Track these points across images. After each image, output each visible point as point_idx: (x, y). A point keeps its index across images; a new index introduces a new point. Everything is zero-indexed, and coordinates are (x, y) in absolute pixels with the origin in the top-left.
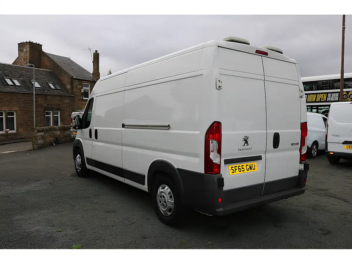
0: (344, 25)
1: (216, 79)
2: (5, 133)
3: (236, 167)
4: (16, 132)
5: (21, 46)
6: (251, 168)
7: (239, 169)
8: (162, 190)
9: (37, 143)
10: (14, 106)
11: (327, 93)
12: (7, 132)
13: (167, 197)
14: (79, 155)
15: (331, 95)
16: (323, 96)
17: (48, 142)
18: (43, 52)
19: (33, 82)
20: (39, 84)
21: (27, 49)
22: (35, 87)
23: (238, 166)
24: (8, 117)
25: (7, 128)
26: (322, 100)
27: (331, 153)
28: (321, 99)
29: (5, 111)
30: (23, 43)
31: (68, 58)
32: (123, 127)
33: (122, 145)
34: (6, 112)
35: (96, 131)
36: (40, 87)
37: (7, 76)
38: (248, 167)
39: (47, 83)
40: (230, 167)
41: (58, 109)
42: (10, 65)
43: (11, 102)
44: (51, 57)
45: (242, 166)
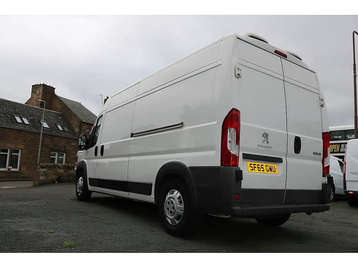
0: (355, 72)
1: (236, 66)
2: (7, 170)
3: (256, 165)
4: (18, 170)
5: (35, 87)
6: (271, 169)
7: (258, 168)
8: (171, 195)
9: (39, 179)
10: (20, 144)
11: (341, 144)
12: (9, 169)
13: (176, 202)
14: (81, 178)
15: (345, 145)
16: (336, 146)
17: (50, 180)
18: (56, 95)
19: (42, 122)
20: (48, 124)
21: (40, 91)
22: (43, 127)
23: (257, 164)
24: (13, 154)
25: (10, 165)
26: (335, 151)
27: (350, 192)
28: (334, 149)
29: (10, 148)
30: (37, 85)
31: (79, 103)
32: (132, 137)
33: (129, 155)
34: (12, 149)
35: (102, 147)
36: (48, 127)
37: (18, 114)
38: (268, 168)
39: (56, 124)
40: (249, 163)
41: (64, 152)
42: (22, 104)
43: (18, 139)
44: (62, 100)
45: (262, 165)
